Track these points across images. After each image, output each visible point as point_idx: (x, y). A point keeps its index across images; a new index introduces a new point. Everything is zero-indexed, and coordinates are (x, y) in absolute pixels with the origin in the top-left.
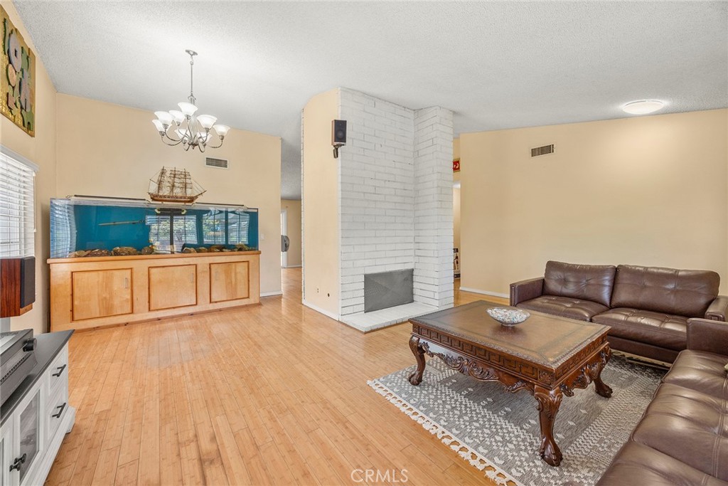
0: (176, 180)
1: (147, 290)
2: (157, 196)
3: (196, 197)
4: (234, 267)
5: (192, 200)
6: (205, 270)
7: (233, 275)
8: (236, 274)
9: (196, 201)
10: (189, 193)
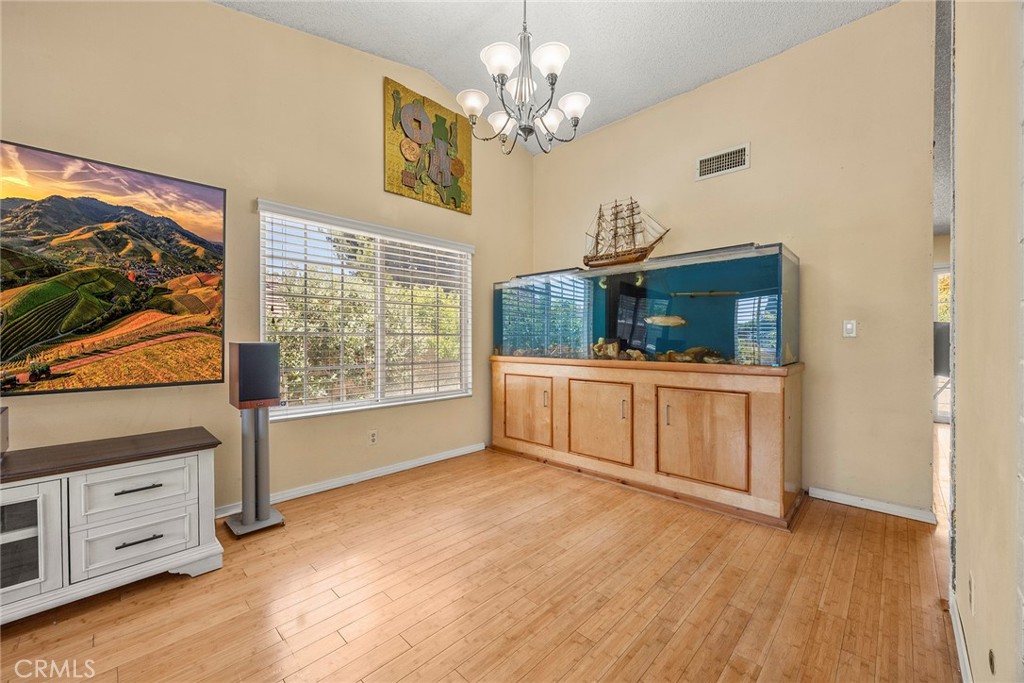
0: (620, 223)
1: (567, 415)
2: (595, 258)
3: (652, 247)
4: (708, 403)
5: (643, 254)
6: (648, 398)
7: (706, 421)
8: (713, 420)
9: (651, 255)
10: (641, 242)
